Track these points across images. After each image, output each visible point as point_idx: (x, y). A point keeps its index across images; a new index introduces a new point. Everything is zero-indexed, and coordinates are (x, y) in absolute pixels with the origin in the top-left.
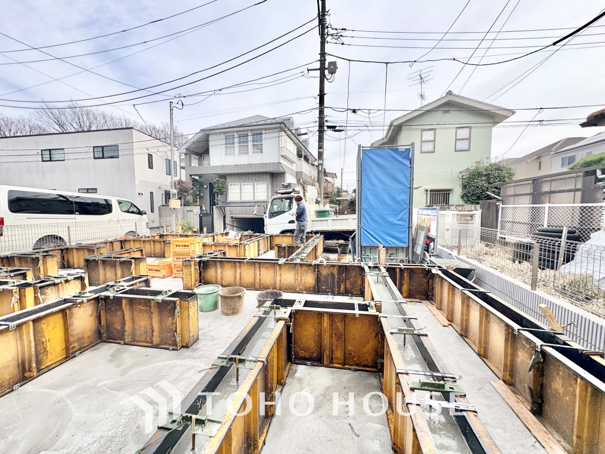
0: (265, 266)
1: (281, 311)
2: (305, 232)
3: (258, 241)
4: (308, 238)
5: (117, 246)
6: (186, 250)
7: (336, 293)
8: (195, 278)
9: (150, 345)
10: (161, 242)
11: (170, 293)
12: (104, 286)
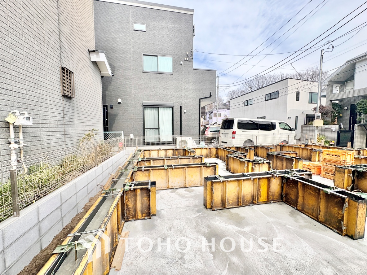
6: (336, 158)
8: (348, 183)
9: (316, 219)
11: (337, 190)
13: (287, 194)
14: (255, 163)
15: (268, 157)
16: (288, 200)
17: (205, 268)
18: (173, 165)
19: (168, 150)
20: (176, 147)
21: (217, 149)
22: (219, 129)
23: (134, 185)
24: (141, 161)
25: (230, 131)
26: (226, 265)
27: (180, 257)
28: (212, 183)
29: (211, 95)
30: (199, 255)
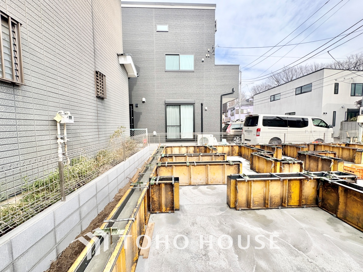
5: (312, 147)
9: (362, 230)
13: (323, 200)
14: (284, 163)
15: (299, 157)
16: (325, 206)
17: (230, 268)
18: (195, 162)
19: (189, 147)
20: (197, 145)
21: (240, 147)
22: (242, 126)
23: (158, 179)
24: (164, 157)
25: (254, 129)
26: (253, 268)
27: (204, 254)
28: (236, 182)
29: (233, 91)
30: (223, 254)
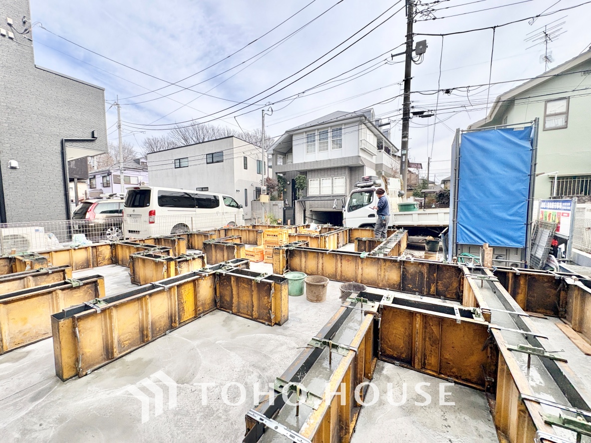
0: (347, 259)
1: (368, 304)
2: (387, 227)
3: (338, 234)
4: (389, 233)
5: (223, 233)
6: (275, 239)
7: (425, 293)
8: (283, 264)
9: (251, 317)
10: (254, 231)
11: (266, 276)
12: (217, 265)
13: (221, 297)
14: (181, 261)
15: (204, 248)
16: (223, 305)
21: (113, 246)
22: (122, 207)
25: (144, 211)
28: (73, 322)
29: (93, 137)
